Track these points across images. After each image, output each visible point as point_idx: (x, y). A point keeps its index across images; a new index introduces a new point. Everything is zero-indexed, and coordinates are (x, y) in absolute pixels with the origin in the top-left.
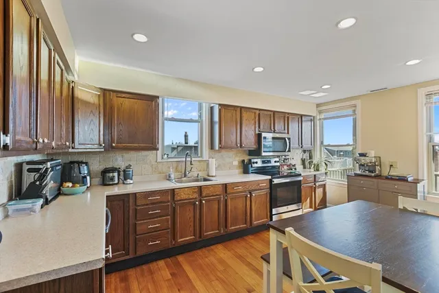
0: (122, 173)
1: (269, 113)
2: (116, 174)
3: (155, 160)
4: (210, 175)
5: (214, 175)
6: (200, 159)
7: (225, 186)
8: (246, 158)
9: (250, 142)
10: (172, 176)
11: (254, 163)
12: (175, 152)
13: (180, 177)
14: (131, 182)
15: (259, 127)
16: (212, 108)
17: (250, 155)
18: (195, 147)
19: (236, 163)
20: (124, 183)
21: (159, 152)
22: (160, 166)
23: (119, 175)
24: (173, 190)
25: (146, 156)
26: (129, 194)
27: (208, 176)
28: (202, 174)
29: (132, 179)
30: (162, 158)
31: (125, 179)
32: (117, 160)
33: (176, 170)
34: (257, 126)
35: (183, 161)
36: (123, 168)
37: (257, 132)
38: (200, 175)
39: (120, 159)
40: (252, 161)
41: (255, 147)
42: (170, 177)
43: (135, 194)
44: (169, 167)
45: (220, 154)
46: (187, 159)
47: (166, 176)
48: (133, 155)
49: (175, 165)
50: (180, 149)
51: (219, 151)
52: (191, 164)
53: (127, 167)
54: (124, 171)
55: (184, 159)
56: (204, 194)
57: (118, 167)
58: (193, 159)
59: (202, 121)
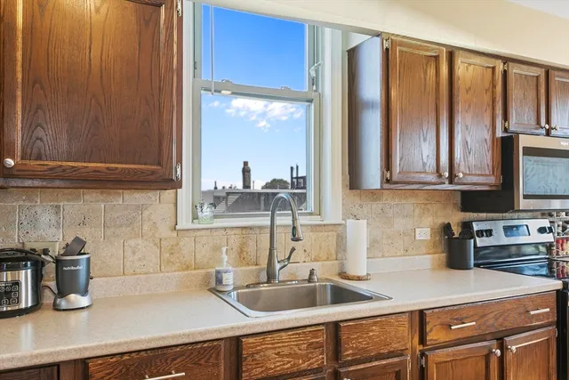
0: (50, 268)
1: (534, 72)
2: (25, 276)
3: (170, 223)
4: (352, 272)
5: (363, 273)
6: (315, 220)
7: (420, 318)
8: (456, 218)
9: (476, 164)
10: (229, 279)
11: (480, 233)
12: (221, 208)
13: (252, 280)
14: (83, 301)
15: (506, 117)
16: (352, 56)
17: (465, 208)
18: (267, 194)
19: (424, 234)
20: (56, 308)
21: (184, 194)
22: (187, 244)
23: (37, 278)
24: (236, 342)
25: (141, 208)
26: (57, 365)
27: (344, 275)
28: (326, 273)
29: (85, 292)
30: (195, 217)
31: (62, 293)
32: (34, 222)
33: (241, 257)
34: (499, 111)
35: (261, 228)
36: (57, 250)
37: (499, 134)
38: (318, 274)
39: (46, 217)
40: (476, 227)
41: (492, 180)
42: (219, 281)
43: (84, 362)
44: (217, 249)
45: (377, 206)
46: (279, 221)
47: (208, 276)
48: (94, 204)
49: (235, 240)
50: (232, 199)
51: (374, 195)
52: (296, 239)
53: (68, 250)
54: (58, 261)
55: (266, 221)
56: (348, 354)
57: (39, 246)
58: (302, 220)
59: (321, 97)
